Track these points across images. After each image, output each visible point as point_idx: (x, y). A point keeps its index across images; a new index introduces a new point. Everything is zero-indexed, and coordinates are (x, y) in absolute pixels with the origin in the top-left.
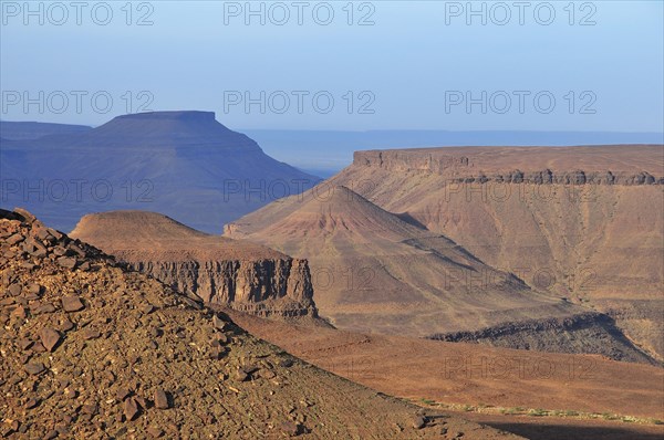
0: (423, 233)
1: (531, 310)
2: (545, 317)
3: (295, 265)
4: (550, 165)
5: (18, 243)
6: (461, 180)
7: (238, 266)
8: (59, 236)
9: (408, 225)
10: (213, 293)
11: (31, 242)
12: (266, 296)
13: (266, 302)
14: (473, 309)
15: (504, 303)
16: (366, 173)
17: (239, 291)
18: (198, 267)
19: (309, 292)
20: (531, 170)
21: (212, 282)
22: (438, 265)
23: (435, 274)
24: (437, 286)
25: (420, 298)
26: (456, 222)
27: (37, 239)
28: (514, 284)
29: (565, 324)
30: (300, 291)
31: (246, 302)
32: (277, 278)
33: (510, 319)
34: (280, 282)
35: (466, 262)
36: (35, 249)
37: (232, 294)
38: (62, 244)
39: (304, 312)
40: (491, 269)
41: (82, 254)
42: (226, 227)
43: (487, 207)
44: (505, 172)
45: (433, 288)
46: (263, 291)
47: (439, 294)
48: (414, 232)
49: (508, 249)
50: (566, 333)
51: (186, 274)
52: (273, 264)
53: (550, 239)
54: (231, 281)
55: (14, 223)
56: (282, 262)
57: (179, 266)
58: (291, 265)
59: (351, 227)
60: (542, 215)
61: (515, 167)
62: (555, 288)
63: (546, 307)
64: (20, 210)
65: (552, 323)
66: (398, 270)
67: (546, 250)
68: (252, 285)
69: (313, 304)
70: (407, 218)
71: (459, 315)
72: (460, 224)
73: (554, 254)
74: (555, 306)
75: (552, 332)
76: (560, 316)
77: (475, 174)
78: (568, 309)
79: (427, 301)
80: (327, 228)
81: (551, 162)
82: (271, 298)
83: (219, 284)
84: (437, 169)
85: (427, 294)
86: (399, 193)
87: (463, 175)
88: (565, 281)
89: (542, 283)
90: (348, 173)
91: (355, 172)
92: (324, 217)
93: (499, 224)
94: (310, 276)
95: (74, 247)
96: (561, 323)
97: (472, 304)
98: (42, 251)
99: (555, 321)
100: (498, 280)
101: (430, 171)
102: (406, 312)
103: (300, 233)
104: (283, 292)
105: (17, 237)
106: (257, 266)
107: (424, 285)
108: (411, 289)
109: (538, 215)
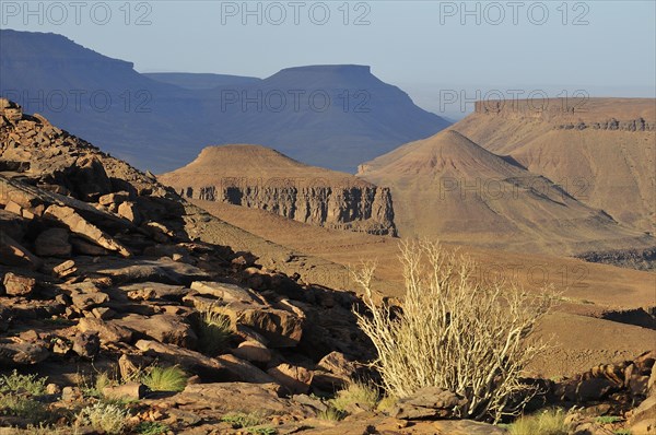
0: (523, 173)
1: (614, 241)
2: (627, 248)
3: (379, 192)
4: (643, 115)
5: (32, 136)
6: (562, 127)
7: (330, 192)
8: (60, 133)
9: (510, 166)
10: (309, 214)
11: (41, 136)
12: (353, 218)
13: (353, 223)
14: (561, 239)
15: (591, 235)
16: (485, 120)
17: (330, 213)
18: (296, 192)
19: (390, 215)
20: (624, 118)
21: (308, 205)
22: (533, 202)
23: (529, 208)
24: (531, 219)
25: (516, 229)
26: (555, 165)
27: (45, 134)
28: (602, 219)
29: (644, 254)
30: (383, 213)
31: (336, 223)
32: (363, 203)
33: (594, 249)
34: (366, 207)
35: (560, 199)
36: (43, 140)
37: (324, 215)
38: (62, 138)
39: (386, 232)
40: (583, 206)
41: (75, 145)
42: (360, 167)
43: (584, 151)
44: (602, 120)
45: (527, 221)
46: (351, 213)
47: (533, 226)
48: (516, 172)
49: (600, 189)
50: (644, 262)
51: (286, 198)
52: (360, 192)
53: (639, 180)
54: (323, 204)
55: (32, 123)
56: (368, 189)
57: (280, 191)
58: (375, 192)
59: (459, 166)
60: (633, 159)
61: (611, 116)
62: (640, 223)
63: (628, 240)
64: (36, 115)
65: (633, 253)
66: (497, 205)
67: (635, 189)
68: (341, 208)
69: (393, 225)
70: (509, 160)
71: (548, 245)
72: (559, 166)
73: (642, 193)
74: (637, 238)
75: (632, 261)
76: (640, 248)
77: (575, 122)
78: (649, 242)
79: (520, 232)
80: (437, 167)
81: (645, 111)
82: (357, 219)
83: (314, 207)
84: (547, 118)
85: (522, 226)
86: (512, 139)
87: (564, 122)
88: (649, 217)
89: (629, 219)
90: (469, 121)
91: (475, 119)
92: (435, 158)
93: (593, 167)
94: (391, 202)
95: (70, 141)
96: (640, 253)
97: (562, 235)
98: (47, 142)
99: (636, 251)
100: (586, 215)
101: (541, 119)
102: (502, 241)
103: (414, 171)
104: (368, 215)
105: (33, 132)
106: (346, 193)
107: (520, 219)
108: (507, 222)
109: (630, 159)
